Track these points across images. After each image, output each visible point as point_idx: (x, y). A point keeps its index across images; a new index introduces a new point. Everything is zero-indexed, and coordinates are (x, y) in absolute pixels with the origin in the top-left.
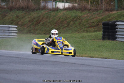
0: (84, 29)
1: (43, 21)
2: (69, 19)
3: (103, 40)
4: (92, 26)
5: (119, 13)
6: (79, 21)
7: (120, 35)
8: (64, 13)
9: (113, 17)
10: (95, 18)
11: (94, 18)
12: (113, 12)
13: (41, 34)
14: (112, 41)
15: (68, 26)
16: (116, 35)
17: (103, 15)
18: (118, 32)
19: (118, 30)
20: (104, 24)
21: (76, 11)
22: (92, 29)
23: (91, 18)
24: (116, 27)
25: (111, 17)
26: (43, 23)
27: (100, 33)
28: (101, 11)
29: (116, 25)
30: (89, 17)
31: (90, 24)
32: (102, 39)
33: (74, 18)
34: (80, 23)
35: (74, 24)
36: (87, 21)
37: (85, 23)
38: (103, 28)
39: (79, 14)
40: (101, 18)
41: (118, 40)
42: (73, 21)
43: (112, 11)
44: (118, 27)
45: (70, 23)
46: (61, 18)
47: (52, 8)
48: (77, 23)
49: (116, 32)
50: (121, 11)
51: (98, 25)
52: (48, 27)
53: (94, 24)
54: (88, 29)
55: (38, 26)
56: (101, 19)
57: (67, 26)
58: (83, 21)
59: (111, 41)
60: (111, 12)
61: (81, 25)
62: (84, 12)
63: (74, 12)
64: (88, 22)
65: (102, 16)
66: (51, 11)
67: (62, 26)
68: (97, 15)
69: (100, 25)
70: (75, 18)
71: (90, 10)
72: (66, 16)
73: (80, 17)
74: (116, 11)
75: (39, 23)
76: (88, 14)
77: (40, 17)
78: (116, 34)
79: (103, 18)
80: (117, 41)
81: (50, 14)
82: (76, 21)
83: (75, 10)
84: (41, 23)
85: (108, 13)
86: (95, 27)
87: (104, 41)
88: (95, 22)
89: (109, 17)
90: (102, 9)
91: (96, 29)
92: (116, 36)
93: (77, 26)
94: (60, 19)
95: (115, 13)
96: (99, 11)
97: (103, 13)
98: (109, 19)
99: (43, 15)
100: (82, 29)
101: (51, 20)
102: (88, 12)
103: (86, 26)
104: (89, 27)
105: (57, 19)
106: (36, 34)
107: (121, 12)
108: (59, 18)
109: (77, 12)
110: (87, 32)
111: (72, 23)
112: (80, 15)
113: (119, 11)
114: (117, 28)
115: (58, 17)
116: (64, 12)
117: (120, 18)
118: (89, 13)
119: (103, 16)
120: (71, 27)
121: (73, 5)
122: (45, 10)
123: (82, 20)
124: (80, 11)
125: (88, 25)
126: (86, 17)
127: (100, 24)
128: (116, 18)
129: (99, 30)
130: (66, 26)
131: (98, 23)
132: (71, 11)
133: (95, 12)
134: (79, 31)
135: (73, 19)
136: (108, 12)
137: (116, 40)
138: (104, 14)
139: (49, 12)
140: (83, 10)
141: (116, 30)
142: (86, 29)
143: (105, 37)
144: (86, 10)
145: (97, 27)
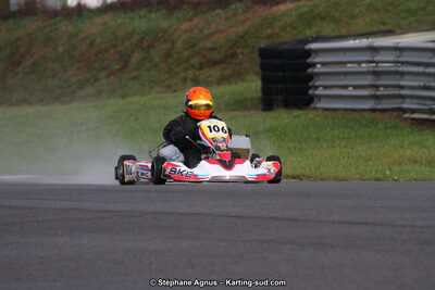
0: (182, 74)
1: (32, 56)
2: (127, 44)
3: (264, 110)
4: (213, 63)
5: (306, 9)
6: (162, 46)
7: (325, 87)
8: (105, 23)
9: (283, 22)
10: (221, 31)
11: (214, 33)
12: (283, 7)
13: (29, 104)
14: (301, 112)
15: (125, 66)
16: (309, 88)
17: (248, 19)
18: (315, 77)
19: (316, 70)
20: (263, 53)
21: (150, 12)
22: (215, 73)
23: (206, 32)
24: (309, 60)
25: (277, 24)
26: (34, 65)
27: (253, 86)
28: (239, 5)
29: (309, 53)
30: (197, 31)
31: (204, 57)
32: (260, 107)
33: (143, 38)
34: (168, 55)
35: (144, 58)
36: (193, 46)
37: (186, 53)
39: (160, 21)
40: (241, 29)
41: (318, 106)
42: (143, 49)
43: (278, 3)
44: (316, 60)
45: (130, 57)
46: (99, 40)
47: (59, 8)
48: (156, 55)
49: (311, 77)
51: (234, 55)
52: (54, 76)
53: (220, 52)
54: (197, 73)
55: (17, 73)
56: (240, 34)
57: (121, 69)
58: (179, 45)
59: (296, 113)
60: (275, 8)
61: (170, 60)
62: (179, 14)
63: (140, 17)
64: (196, 49)
65: (244, 22)
66: (59, 18)
67: (104, 68)
68: (226, 20)
69: (241, 57)
70: (147, 38)
71: (199, 4)
72: (113, 33)
73: (165, 31)
75: (19, 64)
76: (190, 20)
77: (20, 43)
78: (311, 84)
79: (246, 33)
80: (315, 109)
81: (57, 29)
82: (151, 46)
83: (146, 6)
84: (27, 63)
85: (263, 11)
86: (222, 66)
87: (272, 114)
88: (222, 47)
89: (271, 25)
91: (228, 72)
92: (311, 92)
93: (156, 65)
94: (92, 44)
95: (290, 10)
96: (233, 7)
97: (245, 12)
98: (269, 31)
99: (29, 34)
100: (177, 73)
101: (60, 49)
102: (191, 14)
103: (192, 62)
104: (201, 67)
105: (84, 47)
106: (12, 105)
107: (308, 3)
108: (88, 41)
109: (153, 16)
111: (137, 56)
112: (165, 24)
113: (302, 3)
114: (314, 65)
115: (86, 38)
116: (107, 18)
117: (309, 25)
118: (196, 15)
119: (248, 23)
120: (136, 69)
122: (35, 14)
123: (173, 42)
124: (164, 11)
125: (196, 61)
126: (186, 32)
127: (239, 51)
128: (294, 28)
129: (239, 76)
130: (117, 67)
131: (231, 51)
132: (130, 14)
133: (218, 11)
134: (166, 83)
135: (141, 40)
136: (263, 8)
137: (312, 106)
138: (249, 15)
139: (52, 21)
140: (174, 8)
141: (310, 70)
142: (190, 74)
143: (275, 98)
144: (185, 6)
145: (230, 63)
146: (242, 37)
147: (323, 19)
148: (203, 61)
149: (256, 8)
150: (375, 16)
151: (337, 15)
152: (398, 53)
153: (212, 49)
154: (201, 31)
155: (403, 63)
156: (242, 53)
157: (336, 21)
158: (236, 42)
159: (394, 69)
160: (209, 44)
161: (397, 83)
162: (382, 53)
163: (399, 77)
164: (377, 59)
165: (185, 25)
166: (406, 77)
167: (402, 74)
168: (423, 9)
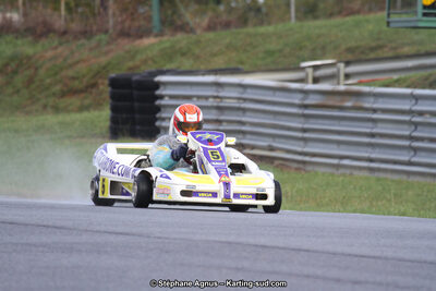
0: (43, 101)
3: (111, 138)
4: (74, 91)
5: (167, 45)
6: (27, 73)
9: (144, 56)
10: (84, 61)
11: (78, 62)
12: (147, 41)
16: (156, 119)
17: (111, 51)
18: (163, 110)
19: (163, 102)
20: (114, 83)
21: (17, 38)
22: (75, 101)
23: (69, 61)
24: (158, 92)
25: (139, 57)
27: (105, 114)
28: (103, 37)
29: (157, 85)
30: (61, 60)
31: (66, 85)
32: (109, 135)
33: (8, 64)
34: (30, 81)
35: (7, 83)
36: (56, 74)
37: (48, 81)
38: (113, 97)
39: (26, 47)
40: (104, 60)
42: (7, 74)
43: (141, 37)
44: (164, 93)
48: (19, 80)
49: (158, 109)
50: (172, 35)
51: (94, 85)
53: (81, 82)
54: (57, 101)
56: (103, 65)
58: (42, 72)
60: (138, 42)
61: (33, 86)
62: (44, 42)
63: (7, 43)
64: (58, 77)
65: (107, 53)
68: (91, 49)
69: (101, 87)
70: (12, 63)
71: (65, 33)
73: (29, 58)
74: (156, 36)
76: (56, 48)
78: (158, 115)
79: (109, 63)
82: (15, 72)
83: (13, 33)
85: (126, 45)
86: (83, 95)
88: (84, 76)
89: (133, 58)
90: (106, 32)
91: (87, 102)
92: (158, 124)
93: (18, 91)
95: (153, 45)
96: (98, 38)
97: (108, 43)
98: (131, 64)
100: (38, 100)
102: (56, 43)
103: (54, 90)
104: (63, 94)
107: (172, 39)
109: (19, 42)
110: (57, 110)
112: (29, 51)
113: (165, 38)
114: (161, 97)
117: (170, 58)
118: (61, 44)
119: (111, 55)
121: (4, 18)
123: (36, 69)
124: (30, 38)
125: (58, 88)
126: (51, 59)
127: (100, 81)
128: (155, 62)
129: (98, 105)
131: (93, 81)
133: (83, 41)
134: (27, 109)
135: (6, 65)
136: (126, 41)
138: (112, 47)
140: (40, 36)
141: (158, 102)
142: (51, 101)
143: (121, 126)
144: (51, 35)
145: (91, 93)
146: (104, 68)
147: (183, 54)
148: (65, 89)
149: (119, 41)
150: (234, 54)
151: (197, 51)
152: (241, 90)
153: (74, 78)
154: (65, 60)
155: (245, 100)
156: (103, 84)
157: (197, 58)
158: (99, 72)
159: (237, 105)
160: (70, 73)
161: (238, 119)
162: (227, 89)
163: (240, 113)
164: (221, 94)
165: (50, 54)
166: (248, 114)
167: (244, 110)
168: (280, 51)
